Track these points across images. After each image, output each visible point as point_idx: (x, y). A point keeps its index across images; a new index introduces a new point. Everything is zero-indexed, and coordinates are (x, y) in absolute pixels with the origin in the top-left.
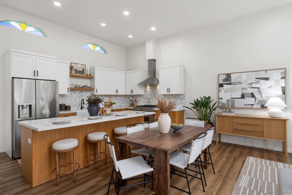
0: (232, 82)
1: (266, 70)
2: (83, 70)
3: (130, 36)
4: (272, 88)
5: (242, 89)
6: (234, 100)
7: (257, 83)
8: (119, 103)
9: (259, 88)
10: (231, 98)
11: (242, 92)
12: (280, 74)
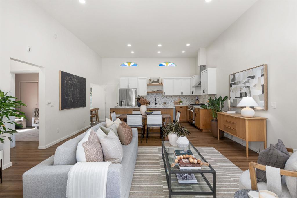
0: (236, 81)
1: (253, 68)
2: (158, 80)
3: (183, 52)
4: (257, 87)
5: (241, 88)
6: (236, 100)
7: (248, 82)
8: (188, 102)
9: (249, 87)
10: (235, 98)
11: (241, 91)
12: (261, 71)
